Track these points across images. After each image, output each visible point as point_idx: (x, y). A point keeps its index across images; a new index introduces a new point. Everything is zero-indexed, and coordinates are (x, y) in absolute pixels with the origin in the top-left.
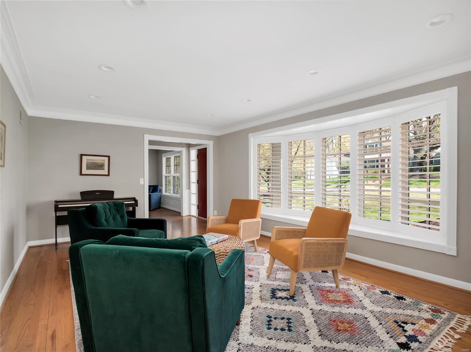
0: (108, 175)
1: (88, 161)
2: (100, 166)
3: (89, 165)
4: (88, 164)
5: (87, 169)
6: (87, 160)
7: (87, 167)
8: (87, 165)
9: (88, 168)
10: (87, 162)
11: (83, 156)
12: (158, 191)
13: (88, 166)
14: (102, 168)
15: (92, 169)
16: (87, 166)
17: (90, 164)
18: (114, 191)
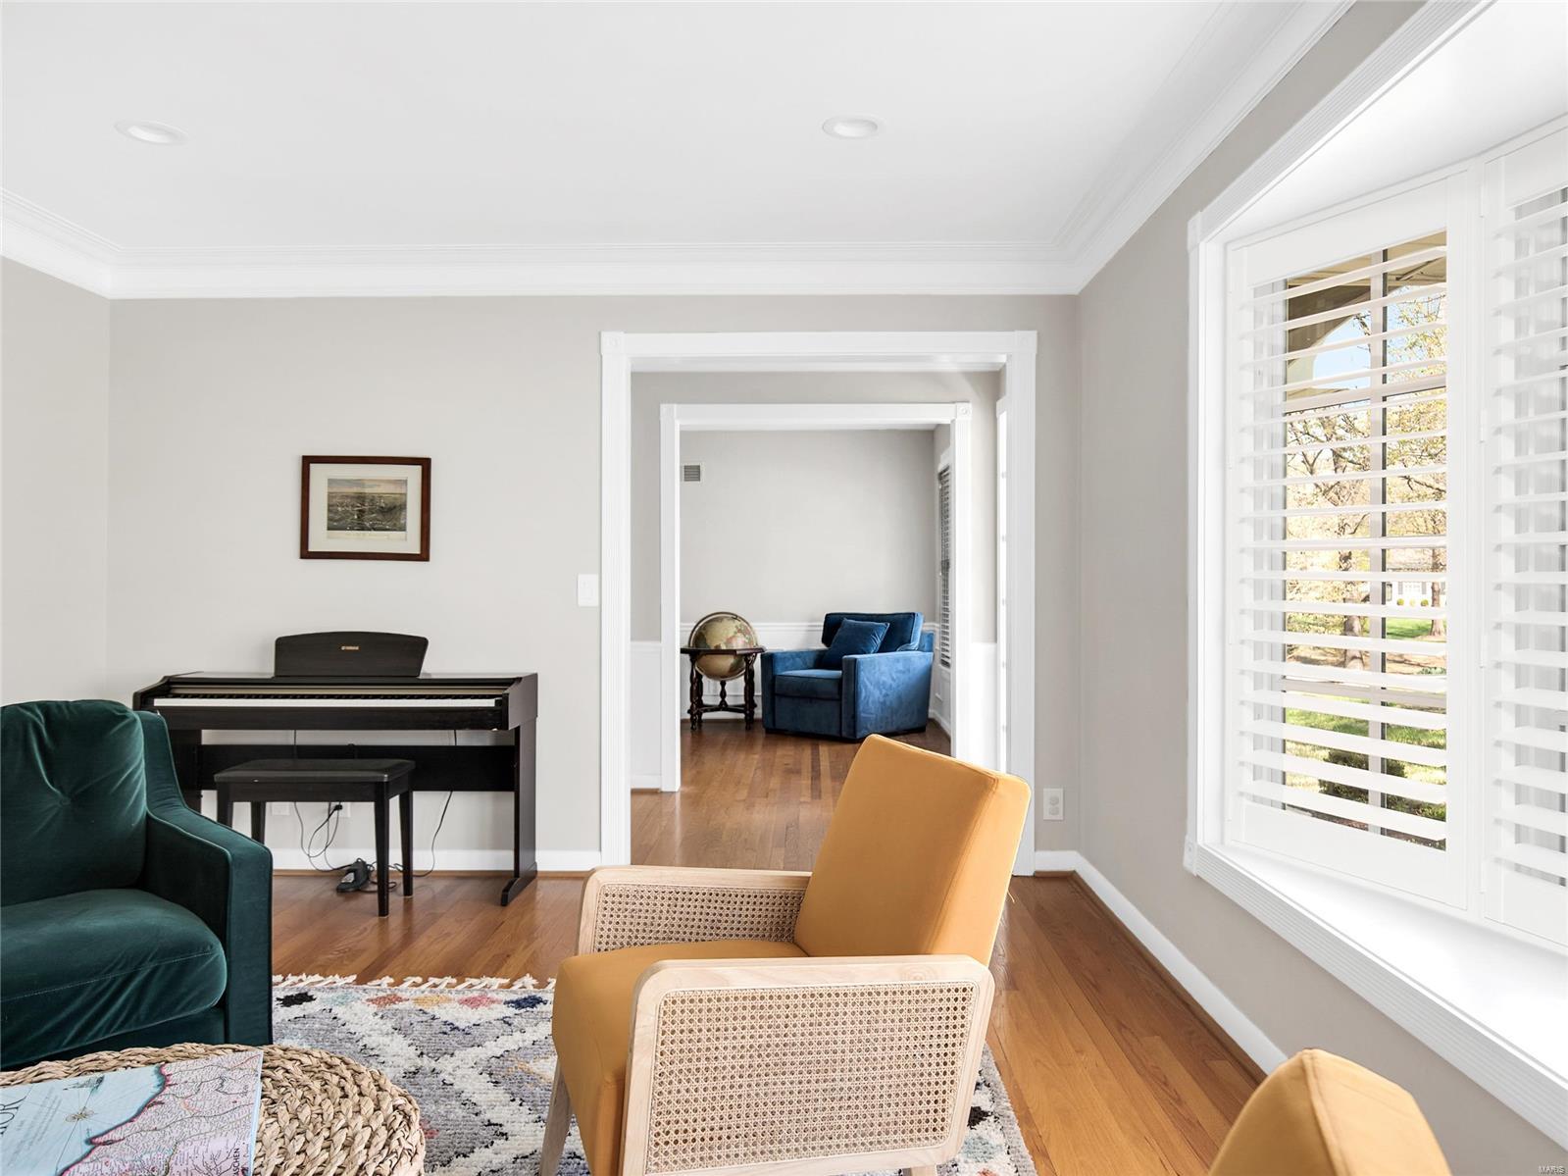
0: (424, 556)
1: (335, 490)
2: (388, 514)
3: (340, 509)
4: (334, 501)
5: (329, 529)
6: (331, 482)
7: (330, 519)
8: (329, 506)
9: (335, 524)
10: (331, 496)
11: (313, 466)
12: (915, 644)
13: (337, 512)
14: (398, 519)
15: (352, 529)
16: (329, 511)
17: (342, 505)
18: (428, 638)
